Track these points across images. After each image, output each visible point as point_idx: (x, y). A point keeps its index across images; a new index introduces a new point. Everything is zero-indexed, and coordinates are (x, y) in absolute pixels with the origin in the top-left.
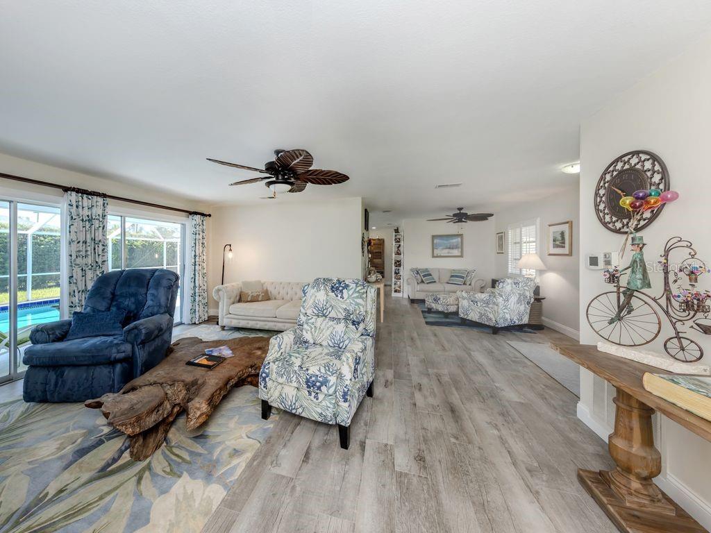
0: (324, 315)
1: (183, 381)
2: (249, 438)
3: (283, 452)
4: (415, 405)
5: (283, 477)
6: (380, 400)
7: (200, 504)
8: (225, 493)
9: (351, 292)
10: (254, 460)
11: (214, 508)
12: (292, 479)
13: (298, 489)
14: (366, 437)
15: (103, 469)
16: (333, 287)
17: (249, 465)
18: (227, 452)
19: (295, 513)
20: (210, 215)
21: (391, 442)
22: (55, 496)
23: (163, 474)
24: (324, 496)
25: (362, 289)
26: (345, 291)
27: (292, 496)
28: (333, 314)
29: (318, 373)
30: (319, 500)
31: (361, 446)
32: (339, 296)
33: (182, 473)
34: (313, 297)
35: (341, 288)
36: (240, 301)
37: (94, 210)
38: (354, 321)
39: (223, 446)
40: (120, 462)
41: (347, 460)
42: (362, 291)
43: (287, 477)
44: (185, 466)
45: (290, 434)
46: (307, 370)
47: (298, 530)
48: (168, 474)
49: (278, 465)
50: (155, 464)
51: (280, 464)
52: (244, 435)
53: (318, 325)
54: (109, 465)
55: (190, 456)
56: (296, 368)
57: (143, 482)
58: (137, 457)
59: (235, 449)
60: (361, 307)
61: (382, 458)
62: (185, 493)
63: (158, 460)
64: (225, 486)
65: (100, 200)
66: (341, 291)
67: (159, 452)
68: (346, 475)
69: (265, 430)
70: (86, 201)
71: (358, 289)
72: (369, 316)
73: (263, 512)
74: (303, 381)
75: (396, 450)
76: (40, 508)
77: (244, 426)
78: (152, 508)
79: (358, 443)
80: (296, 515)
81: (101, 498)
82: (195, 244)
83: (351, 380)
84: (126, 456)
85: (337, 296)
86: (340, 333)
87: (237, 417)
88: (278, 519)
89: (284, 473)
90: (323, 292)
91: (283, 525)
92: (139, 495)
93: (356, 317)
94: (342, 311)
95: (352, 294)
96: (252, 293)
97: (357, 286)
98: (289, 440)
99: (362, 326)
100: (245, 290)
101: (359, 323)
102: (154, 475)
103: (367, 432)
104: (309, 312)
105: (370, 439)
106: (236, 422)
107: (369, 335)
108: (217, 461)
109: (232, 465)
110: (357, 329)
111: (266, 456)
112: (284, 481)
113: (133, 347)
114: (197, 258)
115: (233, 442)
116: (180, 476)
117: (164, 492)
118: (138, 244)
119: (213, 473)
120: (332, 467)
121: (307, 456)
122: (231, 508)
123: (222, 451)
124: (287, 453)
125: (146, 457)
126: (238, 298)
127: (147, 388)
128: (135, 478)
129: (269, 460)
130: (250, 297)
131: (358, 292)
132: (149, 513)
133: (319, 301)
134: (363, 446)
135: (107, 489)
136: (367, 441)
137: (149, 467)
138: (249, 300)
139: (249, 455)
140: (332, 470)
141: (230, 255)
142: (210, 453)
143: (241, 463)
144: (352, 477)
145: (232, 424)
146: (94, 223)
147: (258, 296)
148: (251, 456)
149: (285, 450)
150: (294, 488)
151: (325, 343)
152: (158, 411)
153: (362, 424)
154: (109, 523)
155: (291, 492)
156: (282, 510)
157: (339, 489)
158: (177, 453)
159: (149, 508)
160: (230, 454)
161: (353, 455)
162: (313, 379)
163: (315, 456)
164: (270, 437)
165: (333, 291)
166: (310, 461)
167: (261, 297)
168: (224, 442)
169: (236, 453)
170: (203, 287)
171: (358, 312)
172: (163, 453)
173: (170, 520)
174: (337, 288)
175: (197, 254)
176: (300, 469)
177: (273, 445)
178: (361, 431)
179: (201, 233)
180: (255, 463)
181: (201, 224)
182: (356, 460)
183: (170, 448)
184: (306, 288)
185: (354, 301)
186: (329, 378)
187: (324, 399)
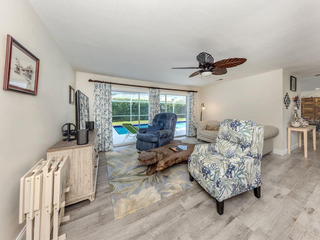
0: (227, 139)
1: (164, 154)
2: (180, 185)
3: (189, 198)
4: (295, 220)
5: (183, 207)
6: (264, 203)
7: (151, 198)
8: (160, 199)
9: (241, 128)
10: (177, 194)
11: (154, 202)
12: (185, 210)
13: (185, 216)
14: (237, 216)
15: (139, 173)
16: (231, 124)
17: (174, 195)
18: (170, 186)
19: (177, 224)
20: (197, 92)
21: (253, 229)
22: (128, 175)
23: (149, 182)
24: (193, 227)
25: (250, 127)
26: (238, 127)
27: (181, 217)
28: (231, 140)
29: (207, 167)
30: (190, 227)
31: (230, 218)
32: (234, 129)
33: (154, 185)
34: (222, 129)
35: (236, 125)
36: (206, 129)
37: (156, 93)
38: (243, 146)
39: (170, 183)
40: (143, 174)
41: (216, 220)
42: (250, 128)
43: (184, 208)
44: (156, 183)
45: (197, 192)
46: (203, 163)
47: (174, 231)
48: (151, 183)
49: (184, 202)
50: (149, 178)
51: (185, 202)
52: (179, 183)
53: (223, 144)
54: (141, 173)
55: (159, 181)
56: (199, 161)
57: (144, 182)
58: (147, 174)
59: (173, 186)
60: (247, 138)
61: (239, 233)
62: (150, 192)
63: (151, 178)
64: (162, 197)
65: (158, 90)
66: (236, 127)
67: (153, 175)
68: (211, 226)
69: (188, 185)
70: (154, 91)
71: (246, 127)
72: (254, 145)
73: (167, 214)
74: (201, 168)
75: (253, 235)
76: (124, 176)
77: (181, 180)
78: (141, 191)
79: (230, 216)
80: (177, 225)
81: (134, 181)
82: (190, 104)
83: (223, 176)
84: (145, 173)
85: (233, 129)
86: (232, 151)
87: (182, 175)
88: (170, 221)
89: (184, 206)
90: (226, 126)
91: (170, 224)
92: (141, 185)
93: (244, 143)
94: (236, 139)
95: (242, 129)
96: (211, 126)
97: (246, 125)
98: (195, 195)
99: (247, 150)
100: (209, 124)
101: (245, 147)
102: (147, 182)
103: (240, 214)
104: (220, 136)
105: (239, 219)
106: (180, 177)
107: (252, 156)
108: (165, 187)
109: (168, 191)
110: (243, 151)
111: (182, 195)
112: (182, 209)
113: (158, 139)
114: (191, 109)
115: (174, 183)
116: (153, 186)
117: (146, 188)
118: (183, 105)
119: (161, 190)
120: (206, 218)
121: (198, 205)
122: (159, 206)
123: (168, 185)
124: (191, 199)
125: (149, 175)
126: (205, 128)
127: (153, 152)
128: (143, 180)
129: (182, 197)
130: (210, 128)
131: (247, 128)
132: (139, 192)
133: (224, 131)
134: (231, 219)
135: (136, 179)
136: (236, 219)
137: (147, 179)
138: (210, 129)
139: (176, 191)
140: (205, 218)
141: (203, 108)
142: (165, 183)
143: (171, 193)
144: (213, 229)
145: (178, 177)
146: (156, 97)
147: (215, 128)
148: (177, 192)
149: (191, 198)
150: (184, 214)
151: (224, 154)
152: (151, 161)
153: (240, 209)
154: (131, 188)
155: (181, 215)
156: (173, 219)
157: (202, 229)
158: (157, 178)
159: (140, 190)
160: (170, 187)
161: (222, 220)
162: (205, 169)
163: (201, 208)
164: (188, 189)
165: (231, 127)
166: (198, 208)
167: (216, 128)
168: (171, 182)
169: (173, 188)
170: (194, 122)
171: (245, 140)
172: (154, 176)
173: (142, 197)
174: (234, 125)
175: (191, 108)
176: (191, 209)
177: (187, 193)
178: (236, 211)
179: (193, 99)
180: (176, 196)
181: (193, 95)
182: (221, 223)
183: (156, 175)
184: (221, 124)
185: (242, 133)
186: (211, 171)
187: (208, 181)
